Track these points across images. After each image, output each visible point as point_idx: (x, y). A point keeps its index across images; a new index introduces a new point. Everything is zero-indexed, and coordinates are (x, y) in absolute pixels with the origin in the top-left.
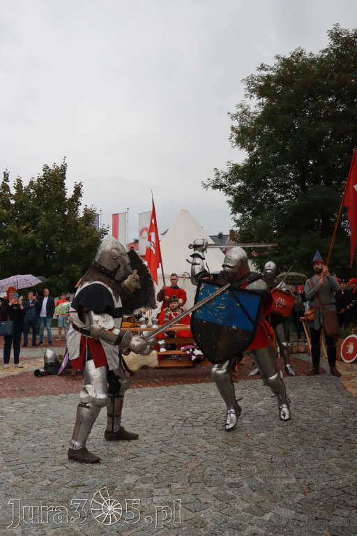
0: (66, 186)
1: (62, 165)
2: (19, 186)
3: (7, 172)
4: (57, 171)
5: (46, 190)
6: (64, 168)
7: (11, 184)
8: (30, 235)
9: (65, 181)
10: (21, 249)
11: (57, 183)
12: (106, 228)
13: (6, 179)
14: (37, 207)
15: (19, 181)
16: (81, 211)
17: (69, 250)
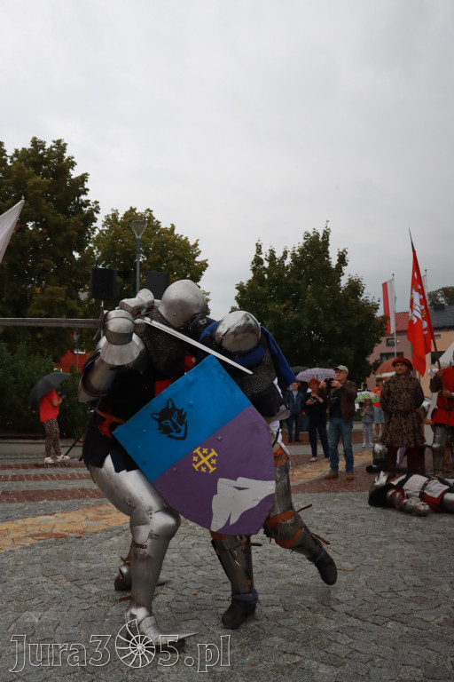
0: (330, 255)
1: (325, 231)
2: (272, 258)
3: (260, 243)
4: (317, 236)
5: (310, 261)
6: (326, 234)
7: (263, 257)
8: (293, 316)
9: (330, 249)
10: (285, 332)
11: (320, 252)
12: (376, 301)
13: (259, 251)
14: (300, 282)
15: (272, 252)
16: (344, 282)
17: (339, 330)
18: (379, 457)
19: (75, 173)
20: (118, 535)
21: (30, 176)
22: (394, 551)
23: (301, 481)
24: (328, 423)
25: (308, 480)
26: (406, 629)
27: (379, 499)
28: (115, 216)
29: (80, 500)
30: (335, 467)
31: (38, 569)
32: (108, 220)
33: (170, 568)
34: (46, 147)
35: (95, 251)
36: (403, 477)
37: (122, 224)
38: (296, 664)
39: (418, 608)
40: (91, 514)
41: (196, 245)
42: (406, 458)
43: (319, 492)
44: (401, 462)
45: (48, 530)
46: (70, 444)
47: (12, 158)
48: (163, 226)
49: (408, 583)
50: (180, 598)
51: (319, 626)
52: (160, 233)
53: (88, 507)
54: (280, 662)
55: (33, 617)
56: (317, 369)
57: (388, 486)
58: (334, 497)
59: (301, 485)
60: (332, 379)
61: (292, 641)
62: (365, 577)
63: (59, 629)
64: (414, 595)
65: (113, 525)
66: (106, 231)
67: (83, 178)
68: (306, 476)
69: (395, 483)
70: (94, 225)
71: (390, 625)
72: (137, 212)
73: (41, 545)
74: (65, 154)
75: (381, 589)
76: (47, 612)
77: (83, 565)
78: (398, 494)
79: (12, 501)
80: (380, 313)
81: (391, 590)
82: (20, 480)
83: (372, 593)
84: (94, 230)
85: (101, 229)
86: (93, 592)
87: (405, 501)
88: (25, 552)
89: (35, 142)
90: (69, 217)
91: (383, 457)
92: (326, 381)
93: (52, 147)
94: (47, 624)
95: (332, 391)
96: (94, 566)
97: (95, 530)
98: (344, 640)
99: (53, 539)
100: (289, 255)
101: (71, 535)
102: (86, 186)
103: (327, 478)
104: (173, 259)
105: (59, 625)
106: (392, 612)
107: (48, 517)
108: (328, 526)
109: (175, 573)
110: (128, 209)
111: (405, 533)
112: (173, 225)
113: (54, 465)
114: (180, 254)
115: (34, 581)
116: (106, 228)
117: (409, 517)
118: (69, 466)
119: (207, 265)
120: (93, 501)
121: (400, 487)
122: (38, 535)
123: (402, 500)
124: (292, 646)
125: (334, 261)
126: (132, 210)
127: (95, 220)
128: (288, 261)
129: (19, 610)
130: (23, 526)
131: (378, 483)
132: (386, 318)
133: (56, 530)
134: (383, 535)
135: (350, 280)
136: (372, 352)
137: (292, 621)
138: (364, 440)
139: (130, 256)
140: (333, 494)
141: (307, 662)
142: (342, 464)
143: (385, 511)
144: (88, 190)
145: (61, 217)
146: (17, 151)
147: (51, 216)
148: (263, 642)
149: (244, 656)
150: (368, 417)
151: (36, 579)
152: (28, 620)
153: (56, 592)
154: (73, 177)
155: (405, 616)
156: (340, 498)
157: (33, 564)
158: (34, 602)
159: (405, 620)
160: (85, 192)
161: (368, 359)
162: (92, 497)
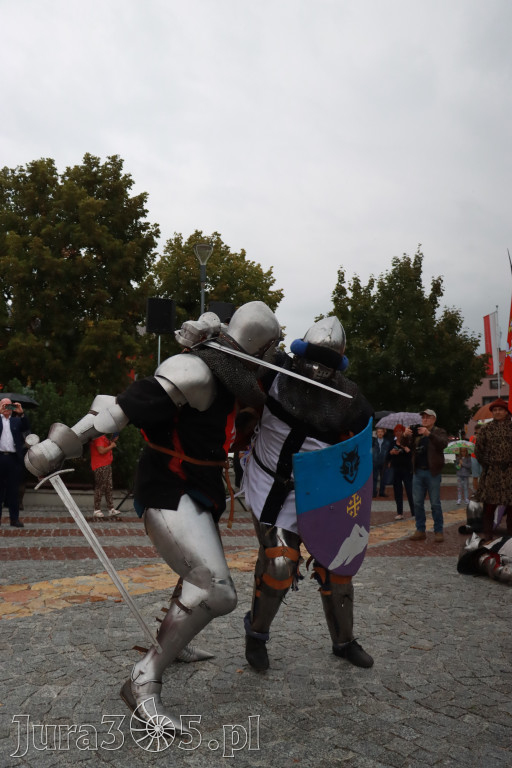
0: (423, 284)
1: (417, 256)
2: (356, 287)
3: (342, 270)
4: (408, 263)
5: (399, 291)
6: (419, 260)
7: (346, 286)
8: (380, 353)
9: (422, 276)
10: (370, 371)
11: (411, 280)
12: (476, 337)
13: (341, 279)
15: (357, 280)
16: (439, 314)
17: (432, 370)
18: (474, 517)
19: (133, 193)
20: (163, 600)
21: (82, 197)
22: (481, 628)
23: (382, 542)
24: (414, 476)
25: (390, 541)
26: (486, 725)
27: (470, 565)
28: (178, 240)
29: (126, 559)
30: (421, 526)
31: (66, 636)
32: (171, 245)
33: (216, 640)
34: (100, 165)
35: (156, 281)
36: (499, 540)
37: (186, 249)
38: (348, 761)
39: (505, 699)
40: (136, 575)
41: (270, 273)
42: (505, 518)
43: (402, 555)
44: (500, 522)
45: (85, 592)
46: (123, 496)
47: (63, 177)
48: (232, 251)
49: (495, 668)
50: (223, 676)
51: (382, 716)
52: (229, 260)
53: (134, 567)
54: (330, 758)
55: (51, 692)
56: (402, 414)
57: (481, 551)
58: (419, 562)
59: (380, 547)
60: (419, 426)
61: (347, 733)
62: (443, 658)
63: (79, 706)
64: (501, 682)
65: (159, 588)
66: (168, 257)
67: (142, 198)
68: (388, 536)
69: (489, 547)
70: (154, 250)
71: (468, 718)
72: (203, 235)
73: (75, 609)
74: (121, 172)
75: (461, 674)
76: (68, 687)
77: (118, 634)
78: (492, 560)
79: (51, 559)
80: (480, 351)
81: (473, 676)
82: (63, 535)
83: (449, 677)
84: (154, 256)
85: (163, 255)
86: (124, 665)
87: (500, 568)
88: (56, 616)
89: (88, 158)
90: (126, 242)
91: (479, 516)
92: (411, 428)
93: (107, 164)
94: (66, 701)
95: (418, 439)
96: (129, 635)
97: (138, 593)
98: (409, 734)
99: (89, 603)
100: (376, 284)
101: (110, 598)
102: (145, 208)
103: (413, 539)
104: (244, 289)
105: (79, 702)
106: (471, 702)
107: (88, 578)
108: (407, 596)
109: (221, 647)
110: (193, 232)
111: (497, 606)
112: (243, 250)
113: (104, 519)
114: (252, 283)
115: (60, 650)
116: (168, 254)
117: (504, 587)
118: (120, 520)
119: (282, 296)
120: (140, 561)
121: (494, 552)
122: (73, 597)
123: (496, 567)
124: (346, 740)
125: (427, 291)
126: (198, 234)
127: (155, 245)
128: (374, 291)
129: (38, 683)
130: (58, 587)
131: (469, 547)
132: (488, 356)
133: (95, 593)
134: (471, 608)
135: (446, 313)
136: (471, 395)
137: (349, 710)
138: (460, 496)
139: (195, 286)
140: (417, 558)
141: (361, 760)
142: (430, 524)
143: (477, 579)
144: (147, 211)
145: (118, 242)
146: (68, 169)
147: (105, 241)
148: (312, 732)
149: (287, 749)
150: (464, 470)
151: (62, 648)
152: (45, 695)
153: (82, 663)
154: (130, 197)
155: (487, 709)
156: (425, 562)
157: (62, 630)
158: (55, 675)
159: (486, 714)
160: (144, 213)
161: (466, 403)
162: (141, 556)
